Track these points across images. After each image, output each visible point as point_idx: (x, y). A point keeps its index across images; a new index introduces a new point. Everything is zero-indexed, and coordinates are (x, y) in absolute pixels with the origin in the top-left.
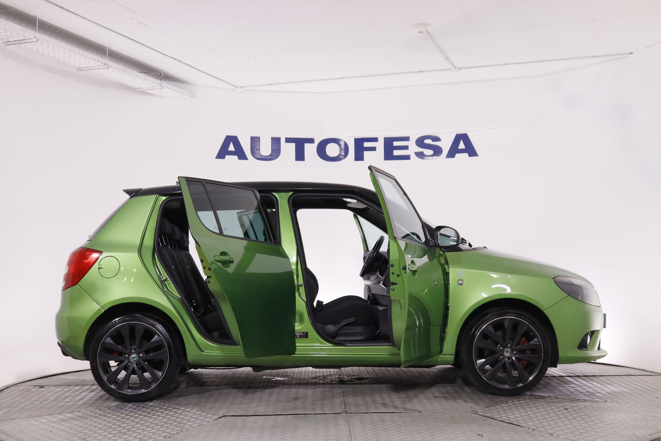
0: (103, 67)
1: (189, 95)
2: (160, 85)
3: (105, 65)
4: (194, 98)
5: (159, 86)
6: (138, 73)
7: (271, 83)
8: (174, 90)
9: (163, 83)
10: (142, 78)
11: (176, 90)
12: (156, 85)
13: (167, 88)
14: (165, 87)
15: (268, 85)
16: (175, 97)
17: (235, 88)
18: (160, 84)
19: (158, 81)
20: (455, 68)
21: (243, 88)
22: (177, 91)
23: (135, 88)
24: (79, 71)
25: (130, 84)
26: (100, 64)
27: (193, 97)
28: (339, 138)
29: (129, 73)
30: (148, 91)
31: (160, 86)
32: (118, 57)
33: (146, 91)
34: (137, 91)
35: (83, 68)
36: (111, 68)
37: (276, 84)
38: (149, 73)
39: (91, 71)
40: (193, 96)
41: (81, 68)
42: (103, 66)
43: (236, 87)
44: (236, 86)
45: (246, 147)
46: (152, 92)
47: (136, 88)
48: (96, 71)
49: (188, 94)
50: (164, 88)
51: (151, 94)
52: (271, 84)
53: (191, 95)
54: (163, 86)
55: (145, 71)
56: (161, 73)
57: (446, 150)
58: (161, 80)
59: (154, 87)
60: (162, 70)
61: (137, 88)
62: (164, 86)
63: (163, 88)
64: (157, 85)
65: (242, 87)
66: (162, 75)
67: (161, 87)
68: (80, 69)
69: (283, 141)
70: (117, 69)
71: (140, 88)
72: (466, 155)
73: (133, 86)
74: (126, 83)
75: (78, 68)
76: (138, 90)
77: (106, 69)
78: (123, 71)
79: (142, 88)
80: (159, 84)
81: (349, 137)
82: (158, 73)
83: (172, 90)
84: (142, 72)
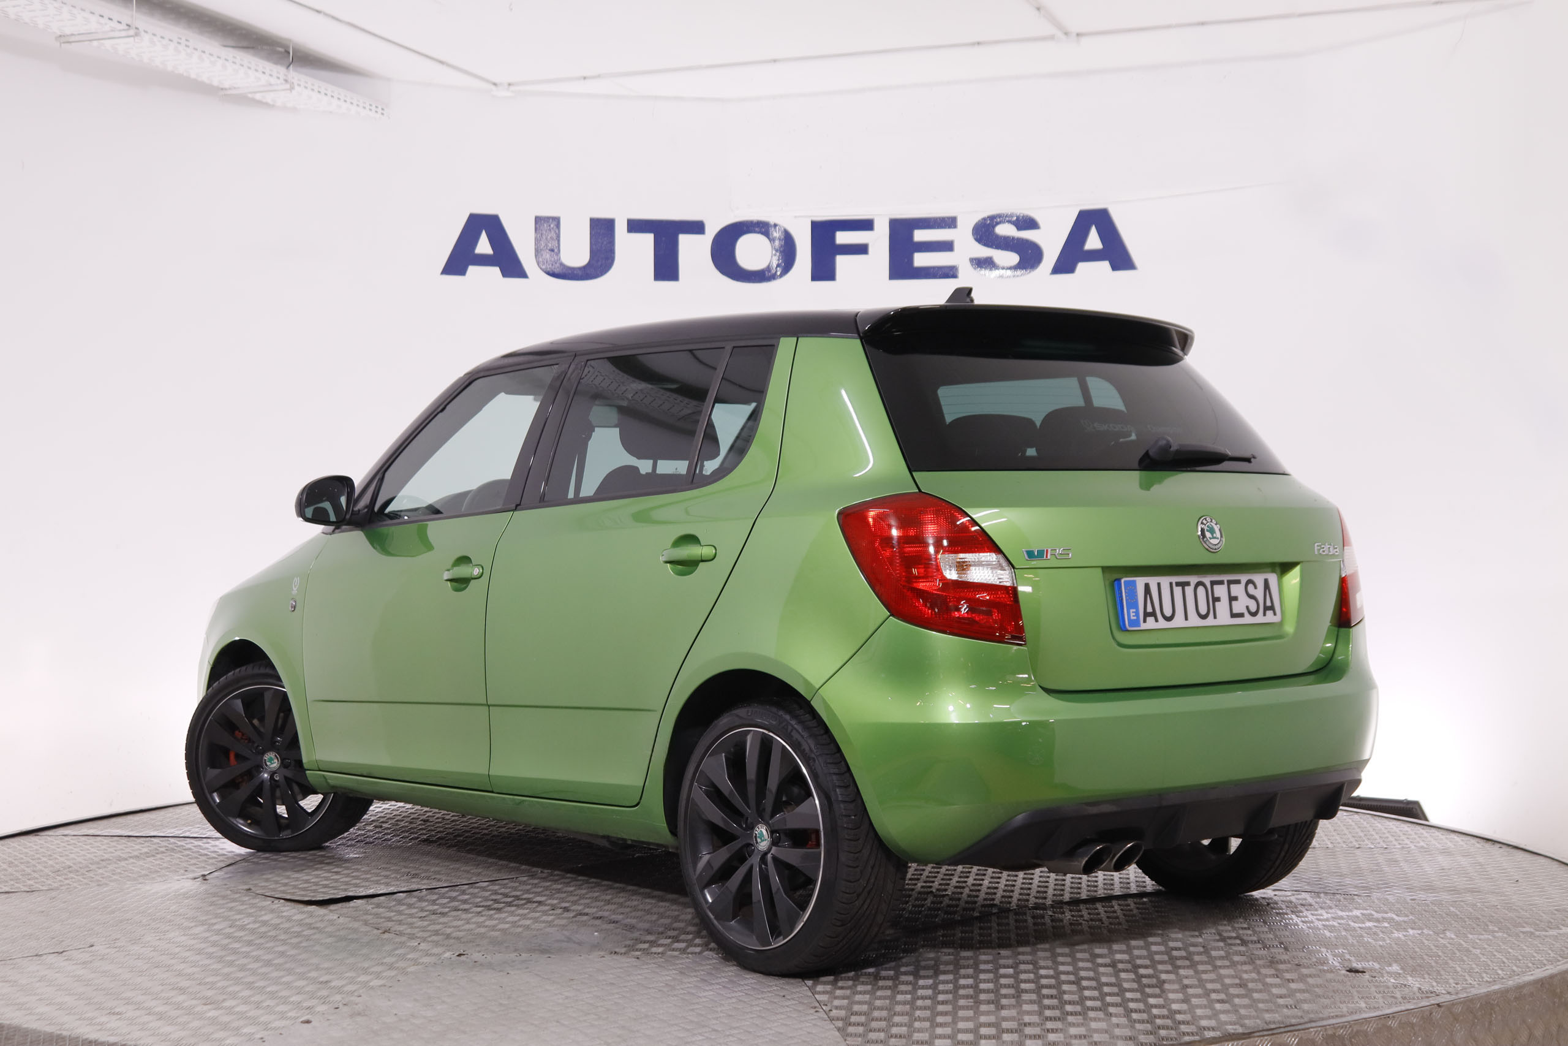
0: (124, 34)
1: (368, 107)
2: (286, 81)
3: (127, 27)
5: (282, 84)
6: (224, 48)
7: (585, 75)
9: (298, 76)
10: (234, 63)
11: (329, 93)
12: (273, 80)
13: (306, 88)
14: (299, 85)
15: (578, 79)
16: (331, 112)
17: (493, 87)
18: (285, 78)
19: (279, 70)
20: (1067, 34)
21: (512, 88)
22: (332, 96)
24: (60, 44)
25: (204, 78)
26: (114, 24)
27: (379, 110)
28: (772, 221)
29: (196, 49)
30: (256, 97)
31: (284, 82)
32: (168, 6)
33: (246, 96)
34: (225, 95)
35: (72, 35)
36: (146, 37)
37: (599, 76)
38: (253, 47)
39: (95, 43)
40: (380, 108)
41: (68, 36)
42: (124, 30)
43: (495, 84)
44: (496, 81)
46: (267, 98)
47: (221, 86)
48: (108, 44)
49: (365, 103)
50: (296, 87)
51: (267, 105)
52: (585, 78)
53: (374, 106)
54: (291, 80)
55: (245, 44)
56: (289, 47)
58: (288, 67)
59: (270, 85)
60: (290, 40)
61: (226, 89)
62: (296, 82)
63: (292, 88)
64: (279, 82)
65: (510, 85)
66: (289, 53)
67: (288, 86)
68: (63, 40)
69: (621, 228)
70: (162, 37)
71: (235, 88)
72: (1105, 265)
73: (215, 83)
74: (193, 76)
75: (60, 36)
76: (229, 92)
77: (132, 38)
78: (179, 43)
79: (239, 88)
80: (282, 77)
81: (796, 217)
82: (280, 49)
83: (319, 92)
84: (234, 45)
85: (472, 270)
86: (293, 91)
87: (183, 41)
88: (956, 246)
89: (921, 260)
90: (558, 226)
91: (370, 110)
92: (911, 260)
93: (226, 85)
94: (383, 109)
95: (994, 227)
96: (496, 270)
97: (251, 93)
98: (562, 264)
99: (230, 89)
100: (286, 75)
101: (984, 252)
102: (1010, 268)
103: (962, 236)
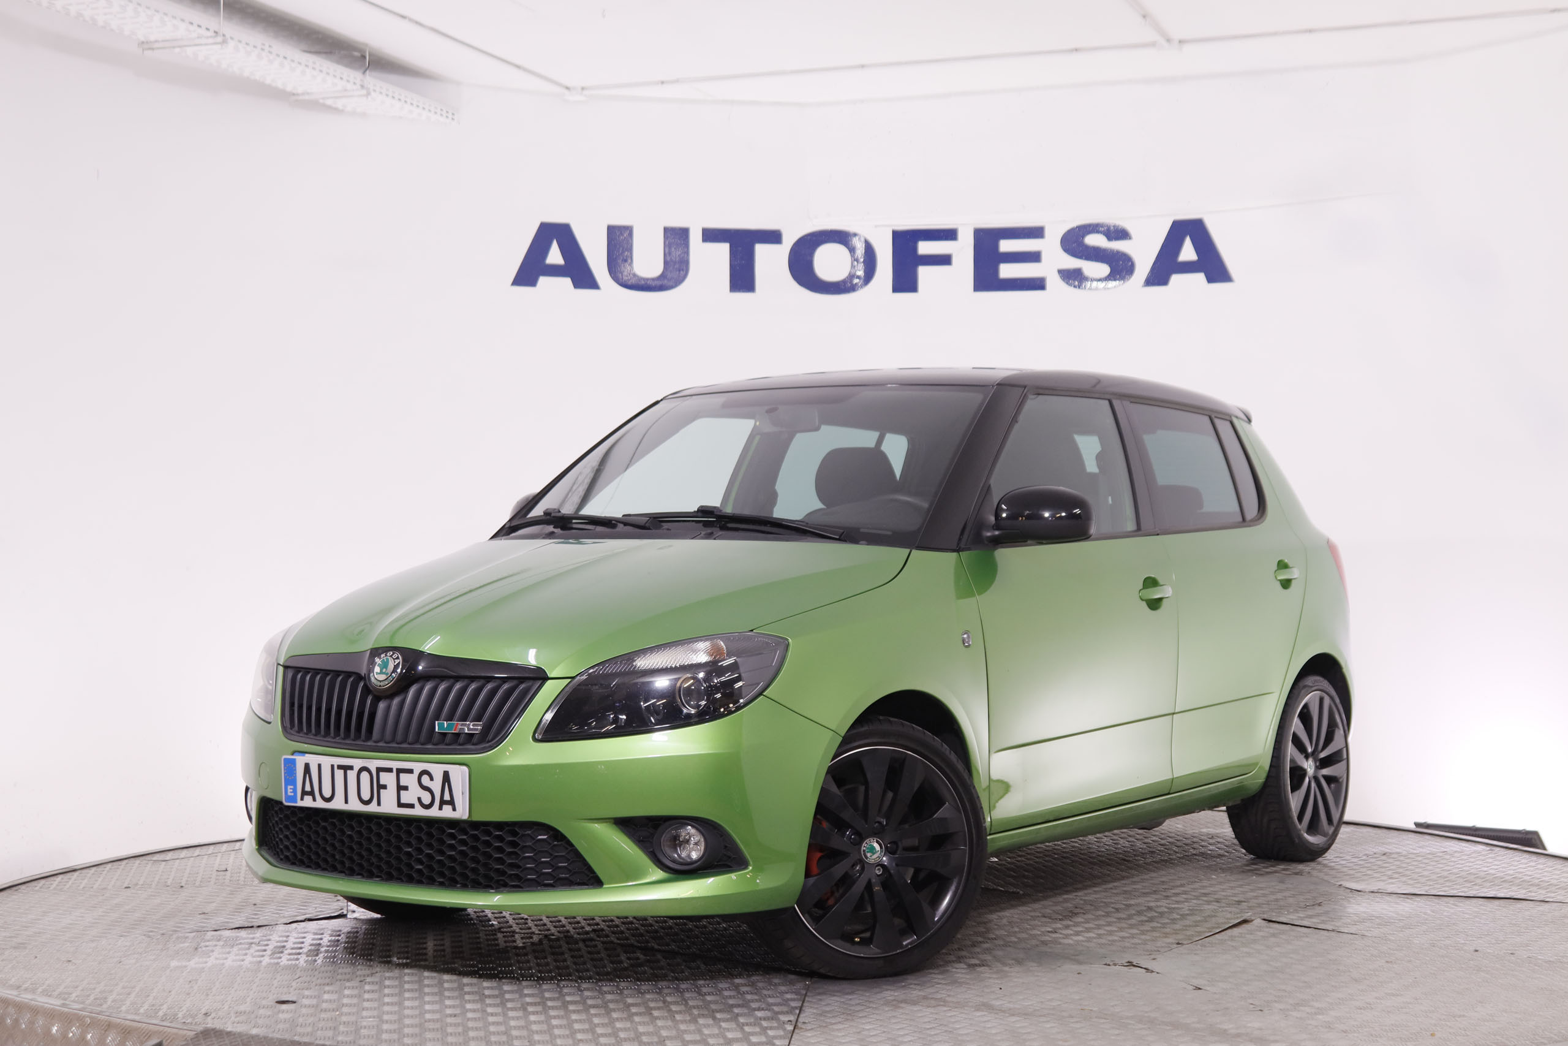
0: (211, 41)
1: (439, 111)
2: (362, 86)
3: (214, 34)
4: (453, 119)
5: (357, 89)
6: (303, 53)
7: (663, 79)
8: (399, 99)
9: (373, 80)
10: (314, 68)
11: (403, 98)
12: (349, 86)
13: (380, 92)
14: (374, 91)
15: (655, 84)
16: (402, 118)
17: (566, 92)
18: (361, 83)
19: (356, 75)
20: (1169, 41)
21: (586, 92)
22: (406, 101)
23: (294, 94)
24: (144, 50)
25: (279, 85)
26: (202, 31)
27: (450, 116)
28: (851, 229)
29: (278, 55)
30: (329, 102)
31: (359, 87)
33: (321, 101)
34: (296, 100)
35: (157, 41)
36: (231, 44)
37: (677, 81)
38: (331, 53)
39: (177, 50)
40: (450, 113)
41: (152, 42)
42: (212, 37)
43: (568, 88)
44: (569, 85)
45: (596, 256)
46: (339, 104)
47: (295, 92)
48: (189, 51)
49: (436, 108)
50: (373, 94)
51: (337, 110)
52: (663, 83)
53: (444, 111)
54: (369, 89)
55: (322, 49)
56: (365, 52)
57: (1144, 264)
58: (364, 73)
59: (346, 90)
60: (367, 45)
61: (298, 95)
62: (372, 88)
63: (368, 94)
64: (355, 87)
65: (583, 89)
66: (366, 58)
67: (364, 92)
68: (146, 46)
69: (695, 237)
70: (247, 43)
71: (308, 94)
72: (1200, 277)
73: (289, 88)
74: (268, 81)
75: (144, 43)
76: (301, 98)
77: (220, 46)
78: (262, 49)
79: (313, 94)
80: (358, 82)
81: (876, 226)
82: (356, 54)
83: (393, 97)
84: (312, 50)
85: (543, 280)
86: (369, 97)
87: (267, 47)
88: (1044, 256)
89: (1007, 271)
90: (631, 234)
91: (441, 115)
92: (996, 271)
93: (300, 90)
94: (453, 114)
95: (1083, 237)
96: (567, 281)
97: (323, 99)
98: (635, 275)
99: (303, 94)
100: (361, 80)
101: (1072, 263)
102: (1100, 280)
103: (1050, 247)
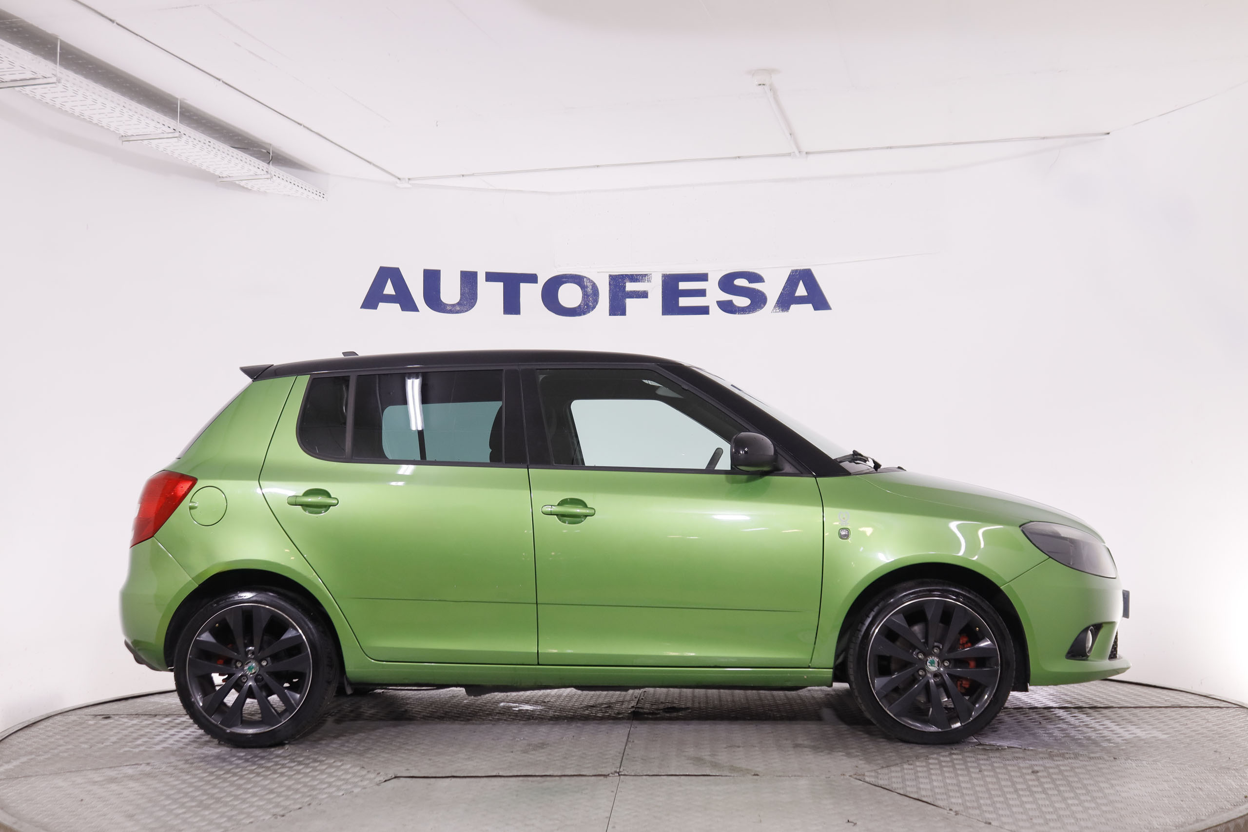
0: (171, 135)
1: (315, 192)
2: (267, 172)
3: (174, 131)
4: (323, 197)
5: (264, 174)
6: (229, 149)
7: (463, 174)
8: (290, 182)
9: (272, 168)
10: (236, 158)
11: (293, 182)
12: (259, 172)
13: (280, 178)
14: (275, 175)
15: (459, 176)
16: (291, 195)
17: (398, 181)
18: (267, 170)
19: (263, 165)
20: (800, 152)
21: (411, 182)
22: (294, 184)
24: (123, 141)
25: (211, 170)
26: (165, 129)
27: (322, 195)
28: (582, 274)
29: (214, 149)
30: (243, 183)
32: (195, 118)
33: (237, 182)
34: (221, 182)
35: (132, 136)
36: (184, 138)
37: (473, 175)
38: (248, 149)
39: (146, 142)
41: (129, 136)
42: (171, 133)
43: (399, 179)
44: (400, 177)
45: (416, 289)
46: (249, 185)
47: (221, 175)
48: (154, 143)
49: (313, 190)
50: (273, 177)
51: (247, 189)
52: (463, 176)
53: (318, 192)
54: (272, 174)
55: (241, 145)
56: (270, 150)
58: (269, 163)
59: (256, 175)
60: (271, 144)
61: (223, 177)
63: (271, 178)
64: (262, 173)
65: (409, 179)
66: (270, 153)
67: (269, 176)
68: (125, 139)
69: (481, 278)
70: (194, 139)
71: (230, 177)
73: (217, 173)
74: (204, 167)
75: (123, 136)
76: (225, 180)
77: (177, 139)
80: (265, 170)
81: (598, 272)
82: (264, 150)
83: (288, 180)
84: (236, 146)
85: (381, 305)
86: (272, 180)
87: (205, 144)
88: (708, 293)
89: (684, 302)
90: (439, 276)
91: (316, 194)
92: (677, 302)
93: (225, 174)
94: (324, 194)
95: (733, 280)
96: (397, 306)
97: (240, 180)
98: (442, 302)
99: (225, 177)
101: (726, 297)
102: (744, 309)
103: (712, 287)
